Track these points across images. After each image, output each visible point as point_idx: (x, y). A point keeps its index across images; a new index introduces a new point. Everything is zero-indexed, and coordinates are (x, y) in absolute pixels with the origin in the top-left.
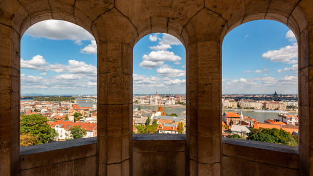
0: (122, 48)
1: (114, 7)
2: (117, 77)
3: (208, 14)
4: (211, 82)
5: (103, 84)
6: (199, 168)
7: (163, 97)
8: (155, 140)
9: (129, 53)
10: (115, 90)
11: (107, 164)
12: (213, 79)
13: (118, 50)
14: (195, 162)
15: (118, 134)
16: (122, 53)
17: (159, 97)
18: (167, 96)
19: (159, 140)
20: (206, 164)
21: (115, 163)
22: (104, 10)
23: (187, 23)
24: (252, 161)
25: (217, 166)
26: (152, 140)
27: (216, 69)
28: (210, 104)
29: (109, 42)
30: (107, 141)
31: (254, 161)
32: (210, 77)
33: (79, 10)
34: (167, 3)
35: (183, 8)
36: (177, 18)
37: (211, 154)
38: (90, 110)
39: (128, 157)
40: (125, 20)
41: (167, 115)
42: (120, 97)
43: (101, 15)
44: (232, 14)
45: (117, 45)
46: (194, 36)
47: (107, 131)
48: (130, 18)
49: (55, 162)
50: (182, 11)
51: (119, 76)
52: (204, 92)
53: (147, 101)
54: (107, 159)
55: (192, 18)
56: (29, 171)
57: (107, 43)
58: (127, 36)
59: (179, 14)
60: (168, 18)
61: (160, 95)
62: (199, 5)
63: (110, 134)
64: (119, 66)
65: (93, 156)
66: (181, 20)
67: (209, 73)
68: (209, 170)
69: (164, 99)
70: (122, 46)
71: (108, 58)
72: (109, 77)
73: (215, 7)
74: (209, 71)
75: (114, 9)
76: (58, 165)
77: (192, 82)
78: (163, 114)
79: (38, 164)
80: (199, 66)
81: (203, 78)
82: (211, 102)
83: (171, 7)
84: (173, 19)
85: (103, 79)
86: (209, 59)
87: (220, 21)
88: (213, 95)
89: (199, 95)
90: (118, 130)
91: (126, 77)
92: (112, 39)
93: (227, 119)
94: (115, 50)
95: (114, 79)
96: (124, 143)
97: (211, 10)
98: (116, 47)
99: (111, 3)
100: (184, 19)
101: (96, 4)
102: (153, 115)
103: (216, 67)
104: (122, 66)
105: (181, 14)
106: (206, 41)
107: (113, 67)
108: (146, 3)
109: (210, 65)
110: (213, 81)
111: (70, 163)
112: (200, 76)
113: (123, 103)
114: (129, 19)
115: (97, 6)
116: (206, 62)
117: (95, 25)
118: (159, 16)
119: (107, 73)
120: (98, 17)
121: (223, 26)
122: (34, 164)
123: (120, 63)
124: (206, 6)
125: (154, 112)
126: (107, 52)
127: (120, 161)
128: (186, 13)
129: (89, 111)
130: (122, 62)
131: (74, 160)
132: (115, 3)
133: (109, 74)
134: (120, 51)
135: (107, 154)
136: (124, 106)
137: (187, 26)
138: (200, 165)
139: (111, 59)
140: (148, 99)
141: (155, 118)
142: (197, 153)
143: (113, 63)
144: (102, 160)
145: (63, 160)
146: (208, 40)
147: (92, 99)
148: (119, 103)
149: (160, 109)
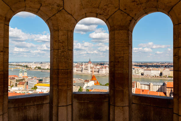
0: (68, 34)
1: (63, 8)
2: (65, 52)
3: (121, 13)
4: (123, 56)
5: (56, 57)
6: (115, 109)
7: (97, 65)
8: (88, 94)
9: (71, 36)
10: (63, 60)
11: (58, 106)
12: (124, 54)
13: (65, 35)
14: (113, 106)
15: (65, 88)
16: (68, 37)
17: (92, 65)
18: (101, 64)
19: (91, 94)
20: (119, 106)
21: (63, 106)
22: (57, 11)
23: (109, 18)
24: (149, 106)
25: (127, 108)
26: (86, 94)
27: (127, 48)
28: (122, 69)
29: (60, 31)
30: (58, 92)
31: (150, 106)
32: (122, 53)
33: (42, 11)
34: (96, 5)
35: (106, 9)
36: (103, 14)
37: (122, 100)
38: (16, 78)
39: (71, 103)
40: (69, 16)
41: (101, 85)
42: (67, 65)
43: (55, 14)
44: (136, 14)
45: (65, 32)
46: (113, 26)
47: (58, 86)
48: (73, 14)
49: (26, 105)
50: (105, 10)
51: (66, 52)
52: (118, 62)
53: (79, 69)
54: (58, 103)
55: (111, 15)
56: (12, 109)
57: (59, 31)
58: (70, 26)
59: (104, 12)
60: (97, 14)
61: (93, 63)
62: (116, 8)
63: (60, 88)
64: (66, 45)
65: (47, 103)
66: (105, 15)
67: (122, 50)
68: (121, 110)
69: (98, 67)
70: (67, 33)
71: (59, 41)
72: (59, 52)
73: (125, 9)
74: (122, 49)
75: (63, 10)
76: (27, 107)
77: (111, 55)
78: (96, 84)
79: (17, 106)
80: (116, 46)
81: (118, 53)
82: (123, 68)
83: (98, 8)
84: (100, 14)
85: (56, 53)
86: (122, 42)
87: (129, 18)
88: (124, 63)
89: (116, 63)
90: (65, 85)
91: (70, 52)
92: (62, 29)
93: (167, 89)
94: (63, 35)
95: (63, 53)
96: (68, 94)
97: (123, 11)
98: (64, 33)
99: (61, 7)
100: (106, 15)
101: (53, 8)
102: (86, 85)
103: (127, 46)
104: (67, 45)
105: (105, 12)
106: (120, 30)
107: (62, 46)
108: (83, 5)
109: (123, 45)
110: (124, 55)
111: (34, 106)
112: (117, 52)
113: (68, 69)
114: (72, 16)
115: (53, 9)
116: (120, 43)
117: (51, 20)
118: (91, 13)
119: (58, 50)
120: (53, 15)
121: (131, 21)
122: (15, 105)
123: (66, 43)
124: (120, 8)
125: (87, 81)
126: (58, 37)
127: (66, 105)
128: (108, 12)
129: (15, 80)
130: (67, 43)
131: (36, 105)
132: (63, 6)
133: (59, 51)
134: (67, 36)
135: (58, 100)
136: (69, 70)
137: (109, 20)
138: (116, 107)
139: (61, 41)
140: (80, 66)
141: (88, 88)
142: (114, 100)
143: (62, 43)
144: (55, 104)
145: (30, 105)
146: (121, 30)
147: (18, 67)
148: (66, 68)
149: (93, 78)
